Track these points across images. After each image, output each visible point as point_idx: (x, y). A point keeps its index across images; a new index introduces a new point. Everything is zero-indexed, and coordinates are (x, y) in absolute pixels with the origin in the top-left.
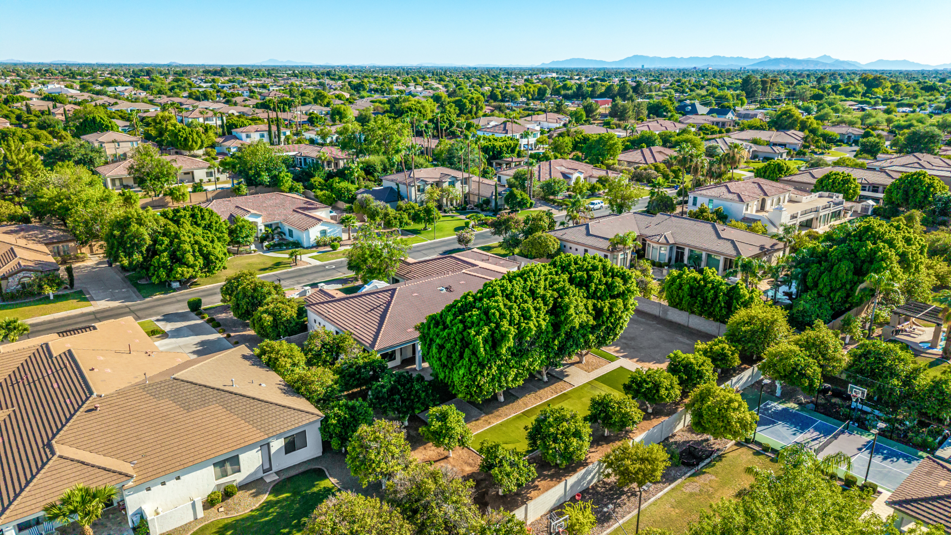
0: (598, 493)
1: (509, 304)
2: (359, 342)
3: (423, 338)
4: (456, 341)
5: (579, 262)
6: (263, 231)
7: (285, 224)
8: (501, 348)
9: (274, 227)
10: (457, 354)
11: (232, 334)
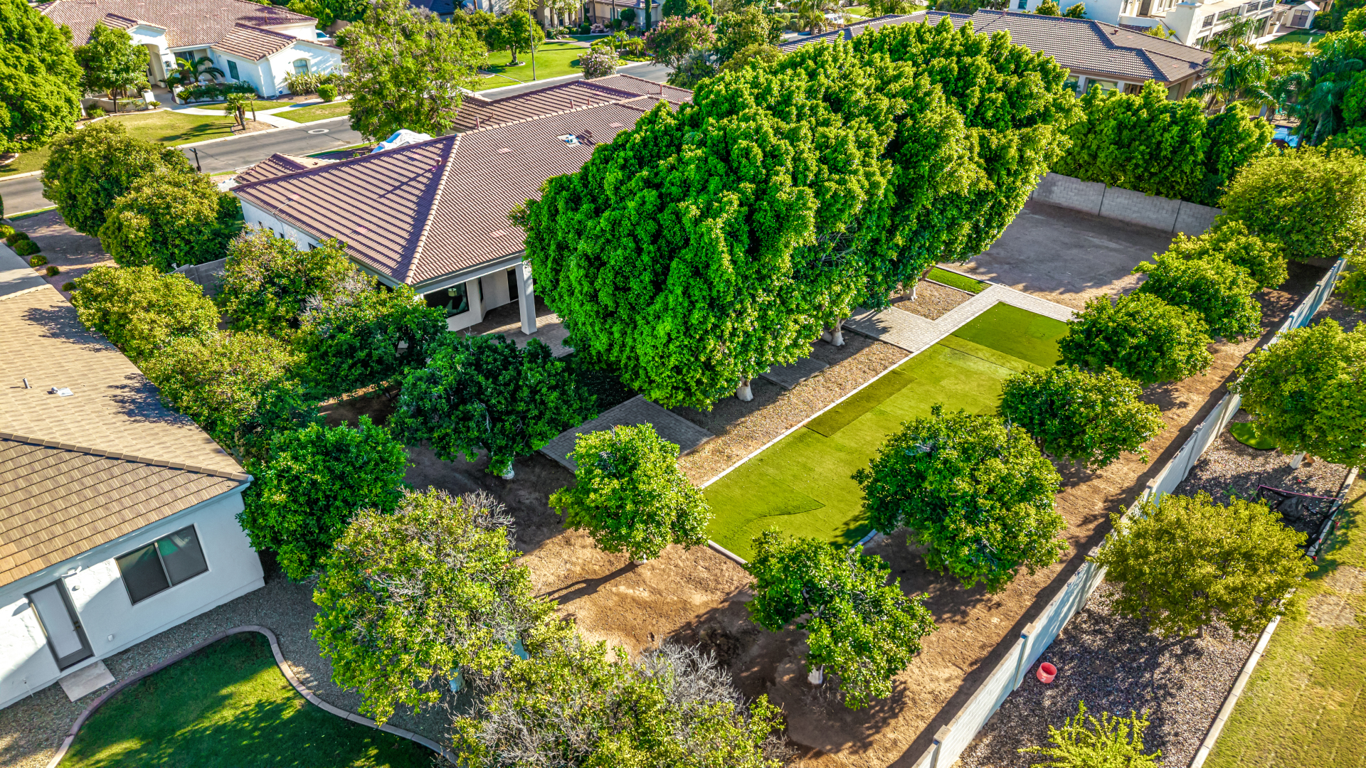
0: (1086, 650)
1: (785, 127)
2: (363, 267)
3: (538, 244)
4: (637, 241)
5: (928, 37)
6: (174, 66)
7: (219, 50)
8: (777, 253)
9: (197, 59)
10: (647, 277)
11: (62, 269)
